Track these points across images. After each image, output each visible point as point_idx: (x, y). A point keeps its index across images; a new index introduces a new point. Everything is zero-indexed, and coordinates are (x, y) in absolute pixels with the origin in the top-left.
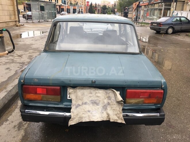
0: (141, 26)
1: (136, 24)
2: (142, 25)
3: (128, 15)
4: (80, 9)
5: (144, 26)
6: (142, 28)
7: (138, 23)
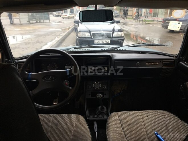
0: (146, 24)
1: (140, 22)
2: (147, 22)
3: (128, 13)
4: (77, 9)
5: (149, 23)
6: (147, 26)
7: (141, 21)
